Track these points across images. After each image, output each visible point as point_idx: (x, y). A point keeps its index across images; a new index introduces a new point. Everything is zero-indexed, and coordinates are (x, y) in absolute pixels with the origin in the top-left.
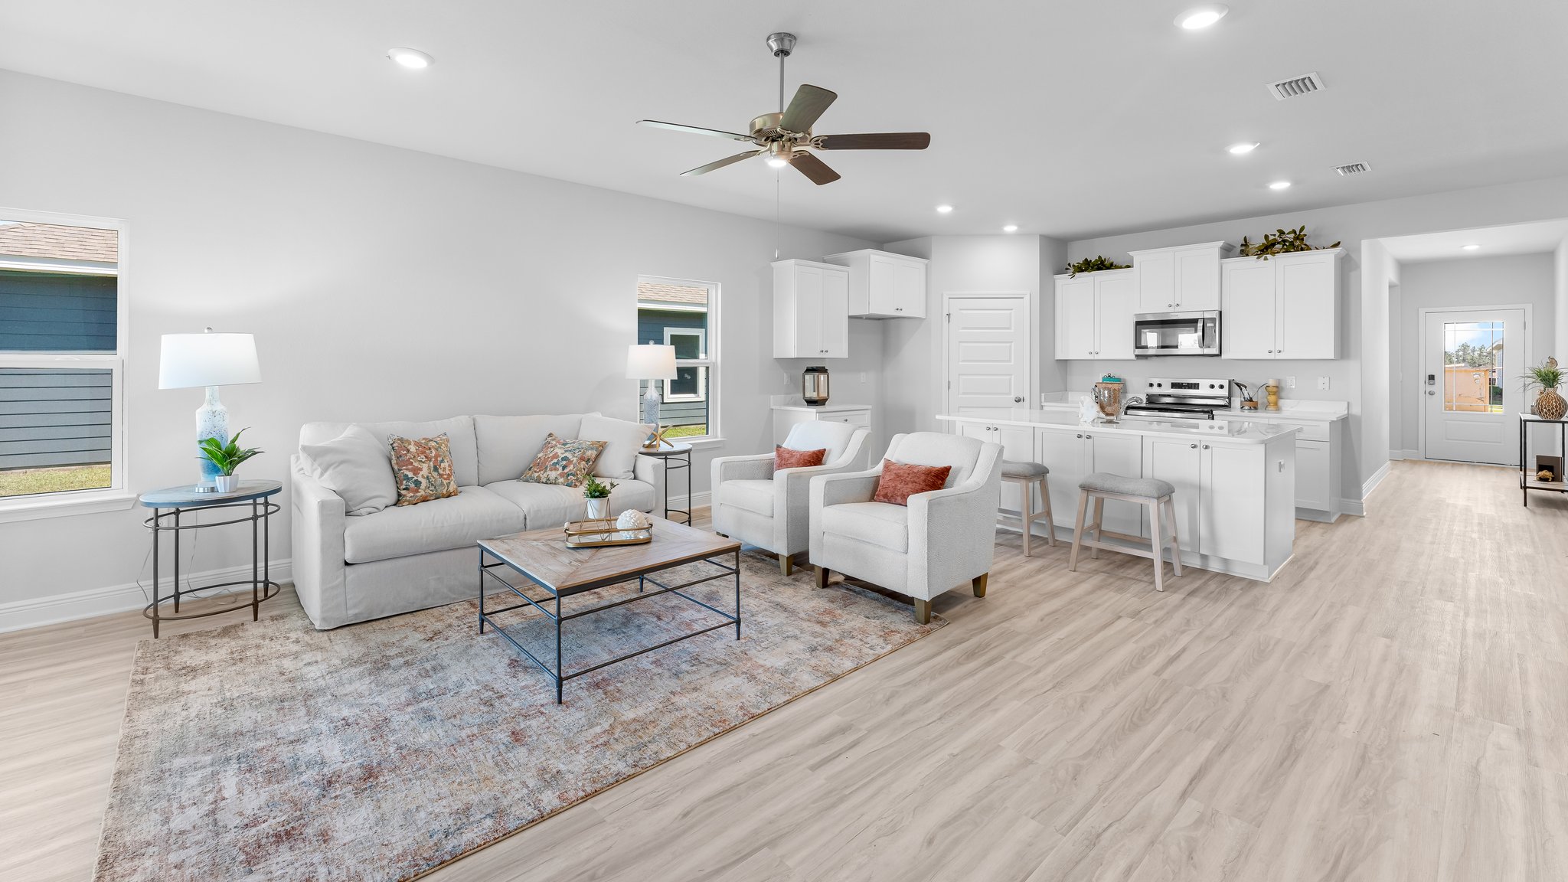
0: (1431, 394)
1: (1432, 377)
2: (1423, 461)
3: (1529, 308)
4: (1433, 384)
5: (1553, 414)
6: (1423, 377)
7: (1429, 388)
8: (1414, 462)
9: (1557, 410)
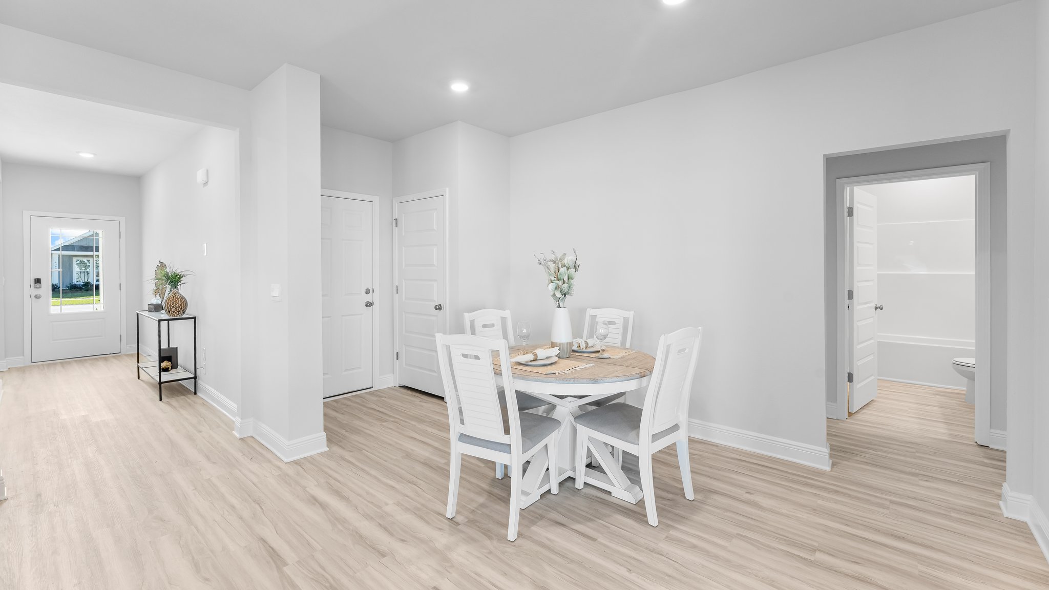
0: (37, 297)
1: (38, 281)
2: (30, 367)
3: (123, 220)
4: (40, 287)
5: (178, 312)
6: (28, 281)
7: (35, 292)
8: (22, 370)
9: (181, 308)
